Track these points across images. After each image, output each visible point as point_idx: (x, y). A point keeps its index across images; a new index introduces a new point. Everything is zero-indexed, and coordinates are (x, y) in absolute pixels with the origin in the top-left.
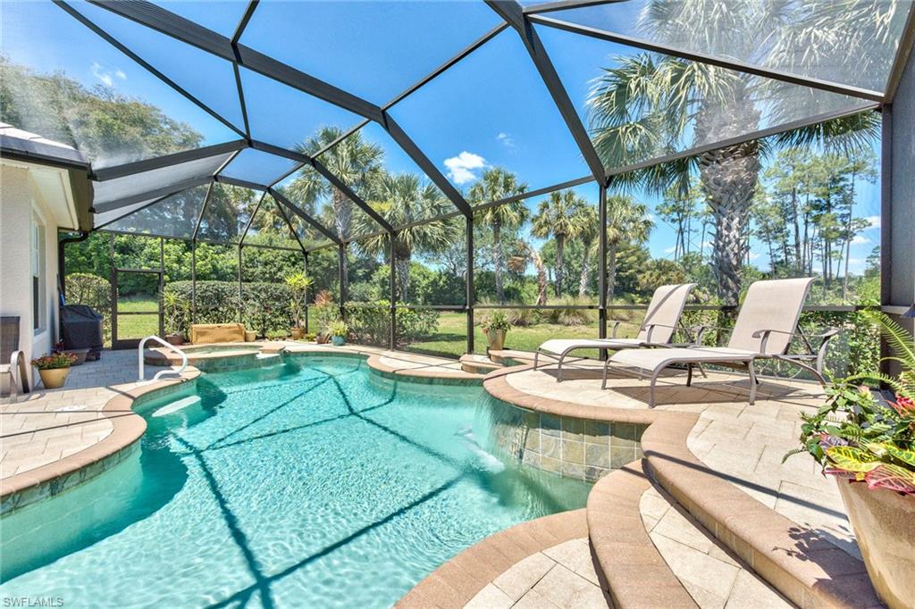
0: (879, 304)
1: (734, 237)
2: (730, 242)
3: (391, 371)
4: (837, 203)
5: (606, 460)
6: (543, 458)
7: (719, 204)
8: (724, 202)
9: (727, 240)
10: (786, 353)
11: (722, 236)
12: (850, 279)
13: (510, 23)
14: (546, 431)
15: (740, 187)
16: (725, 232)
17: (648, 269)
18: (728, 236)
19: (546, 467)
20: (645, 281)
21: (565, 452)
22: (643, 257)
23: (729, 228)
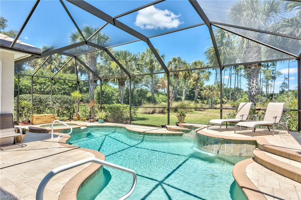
0: (297, 109)
1: (255, 86)
2: (253, 87)
3: (143, 132)
4: (270, 66)
5: (244, 151)
6: (227, 152)
7: (250, 75)
8: (252, 75)
9: (252, 86)
10: (279, 122)
11: (251, 85)
12: (275, 95)
13: (206, 23)
14: (227, 144)
15: (256, 70)
16: (252, 84)
17: (205, 89)
18: (253, 85)
19: (227, 154)
20: (204, 94)
21: (233, 150)
22: (202, 84)
23: (253, 83)
